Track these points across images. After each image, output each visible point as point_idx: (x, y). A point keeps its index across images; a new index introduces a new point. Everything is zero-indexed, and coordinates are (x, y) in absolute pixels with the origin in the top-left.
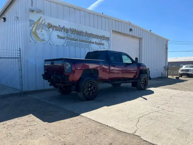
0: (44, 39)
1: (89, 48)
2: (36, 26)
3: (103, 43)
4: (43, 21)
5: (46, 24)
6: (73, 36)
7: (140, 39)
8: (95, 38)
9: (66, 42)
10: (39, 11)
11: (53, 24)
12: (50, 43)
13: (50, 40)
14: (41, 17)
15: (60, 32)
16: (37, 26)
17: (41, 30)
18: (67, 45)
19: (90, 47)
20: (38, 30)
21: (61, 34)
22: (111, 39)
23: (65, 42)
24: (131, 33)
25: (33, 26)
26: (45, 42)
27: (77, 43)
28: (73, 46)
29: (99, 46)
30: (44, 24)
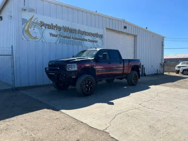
0: (36, 37)
1: (82, 45)
2: (28, 24)
3: (96, 40)
4: (35, 19)
5: (39, 22)
6: (66, 34)
7: (135, 36)
8: (88, 36)
9: (59, 39)
10: (32, 10)
11: (46, 22)
12: (42, 41)
13: (42, 38)
14: (33, 16)
15: (53, 30)
17: (34, 28)
18: (59, 43)
20: (31, 29)
21: (54, 32)
22: (105, 36)
23: (58, 40)
24: (125, 31)
25: (25, 24)
26: (37, 40)
27: (70, 40)
28: (66, 44)
29: (92, 43)
30: (37, 22)
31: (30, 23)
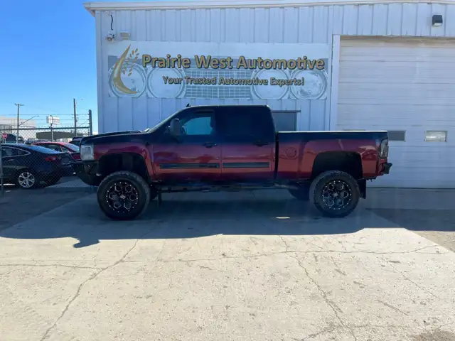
1: (251, 96)
2: (119, 64)
3: (299, 78)
4: (133, 53)
5: (140, 57)
6: (202, 74)
8: (272, 70)
10: (123, 37)
11: (155, 55)
12: (147, 96)
13: (147, 90)
14: (129, 48)
15: (171, 70)
16: (122, 64)
17: (130, 70)
18: (186, 96)
20: (124, 73)
21: (172, 73)
22: (335, 64)
23: (183, 90)
25: (113, 67)
26: (138, 95)
27: (214, 87)
28: (203, 96)
29: (285, 87)
30: (136, 58)
31: (123, 62)
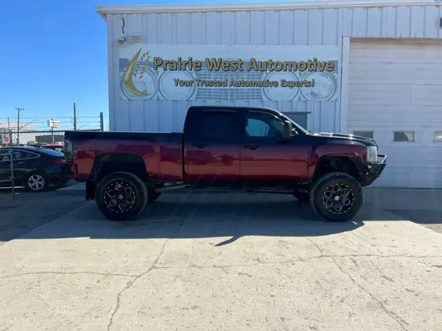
1: (261, 98)
2: (130, 67)
4: (144, 55)
5: (151, 60)
6: (213, 76)
8: (282, 72)
9: (196, 92)
10: (136, 39)
11: (166, 57)
12: (158, 98)
13: (158, 93)
14: (140, 51)
15: (181, 72)
16: (133, 68)
17: (141, 73)
18: (197, 98)
19: (263, 97)
20: (135, 76)
21: (183, 76)
23: (193, 92)
25: (125, 69)
26: (149, 97)
27: (225, 90)
28: (214, 99)
29: (296, 89)
30: (147, 60)
31: (134, 65)
